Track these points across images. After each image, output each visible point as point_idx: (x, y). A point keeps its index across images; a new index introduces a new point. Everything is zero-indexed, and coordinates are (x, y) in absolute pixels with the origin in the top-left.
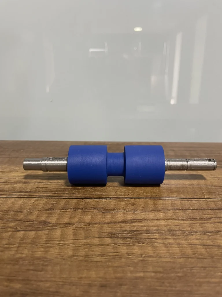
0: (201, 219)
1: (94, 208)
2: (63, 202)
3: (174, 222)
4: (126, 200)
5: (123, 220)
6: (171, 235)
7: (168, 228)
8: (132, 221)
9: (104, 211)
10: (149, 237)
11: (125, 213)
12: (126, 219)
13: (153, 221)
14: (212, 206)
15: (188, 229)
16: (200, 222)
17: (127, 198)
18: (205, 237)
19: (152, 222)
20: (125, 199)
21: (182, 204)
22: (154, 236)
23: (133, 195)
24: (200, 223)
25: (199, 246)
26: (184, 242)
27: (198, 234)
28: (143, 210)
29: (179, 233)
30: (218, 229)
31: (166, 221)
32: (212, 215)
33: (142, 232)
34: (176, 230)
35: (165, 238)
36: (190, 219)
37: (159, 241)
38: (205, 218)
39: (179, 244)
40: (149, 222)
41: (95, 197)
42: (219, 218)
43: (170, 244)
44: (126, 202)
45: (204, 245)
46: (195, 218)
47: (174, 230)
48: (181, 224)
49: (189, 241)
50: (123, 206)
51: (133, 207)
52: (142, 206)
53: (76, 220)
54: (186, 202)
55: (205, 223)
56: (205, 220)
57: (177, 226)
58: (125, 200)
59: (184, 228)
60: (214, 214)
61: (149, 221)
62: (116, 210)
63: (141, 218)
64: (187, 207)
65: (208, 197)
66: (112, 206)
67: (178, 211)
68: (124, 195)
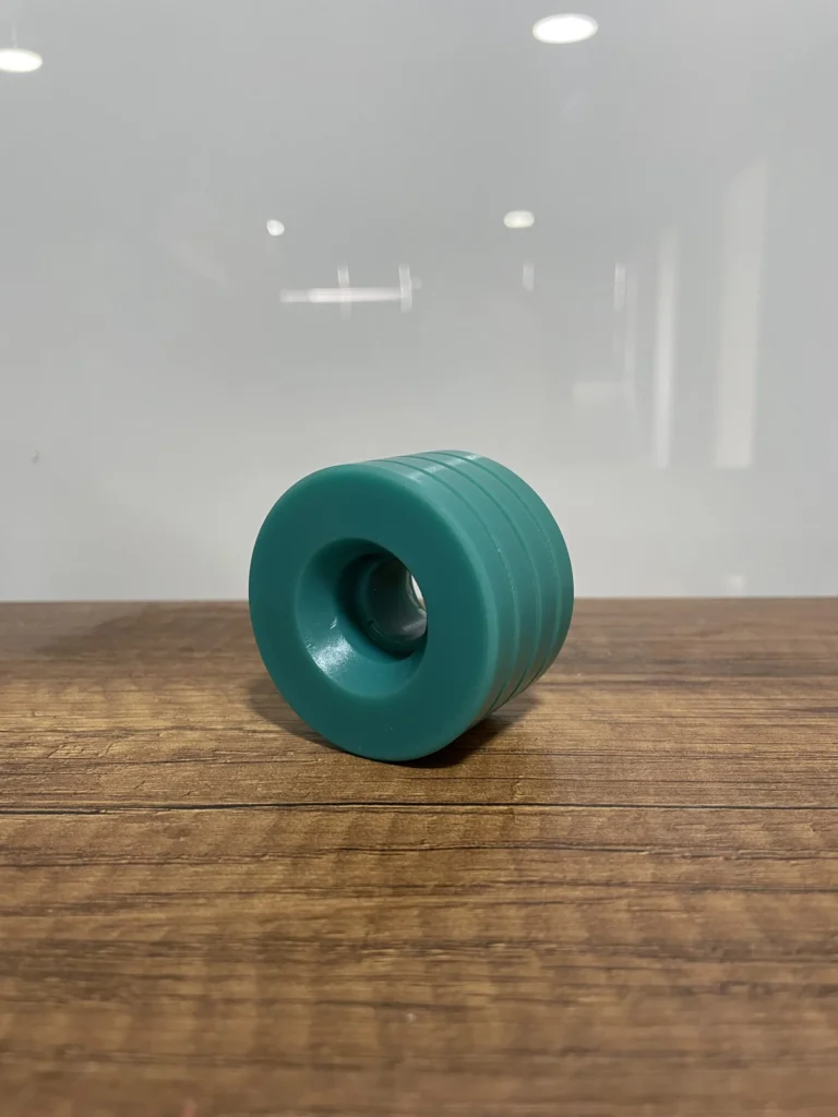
0: (440, 889)
3: (314, 905)
4: (161, 816)
5: (89, 897)
6: (265, 961)
7: (269, 927)
8: (125, 904)
9: (28, 863)
10: (155, 972)
11: (116, 870)
12: (105, 896)
13: (218, 901)
15: (358, 932)
16: (434, 900)
17: (170, 808)
19: (215, 906)
20: (160, 813)
21: (394, 830)
22: (179, 964)
23: (206, 795)
24: (426, 908)
25: (361, 1010)
26: (300, 991)
27: (390, 955)
28: (206, 855)
29: (304, 953)
30: (493, 933)
31: (279, 897)
32: (503, 873)
33: (135, 949)
34: (296, 939)
35: (225, 973)
36: (390, 891)
37: (185, 989)
38: (463, 886)
39: (273, 1001)
40: (202, 905)
41: (34, 807)
42: (525, 885)
43: (229, 1001)
44: (157, 824)
45: (387, 1005)
46: (419, 883)
47: (288, 939)
48: (339, 910)
49: (327, 988)
50: (128, 841)
51: (170, 842)
52: (209, 840)
54: (423, 816)
55: (448, 906)
56: (456, 894)
57: (312, 922)
58: (157, 818)
59: (339, 928)
60: (512, 867)
61: (201, 901)
62: (86, 858)
63: (172, 888)
64: (412, 839)
65: (526, 798)
66: (81, 843)
67: (360, 856)
68: (166, 798)
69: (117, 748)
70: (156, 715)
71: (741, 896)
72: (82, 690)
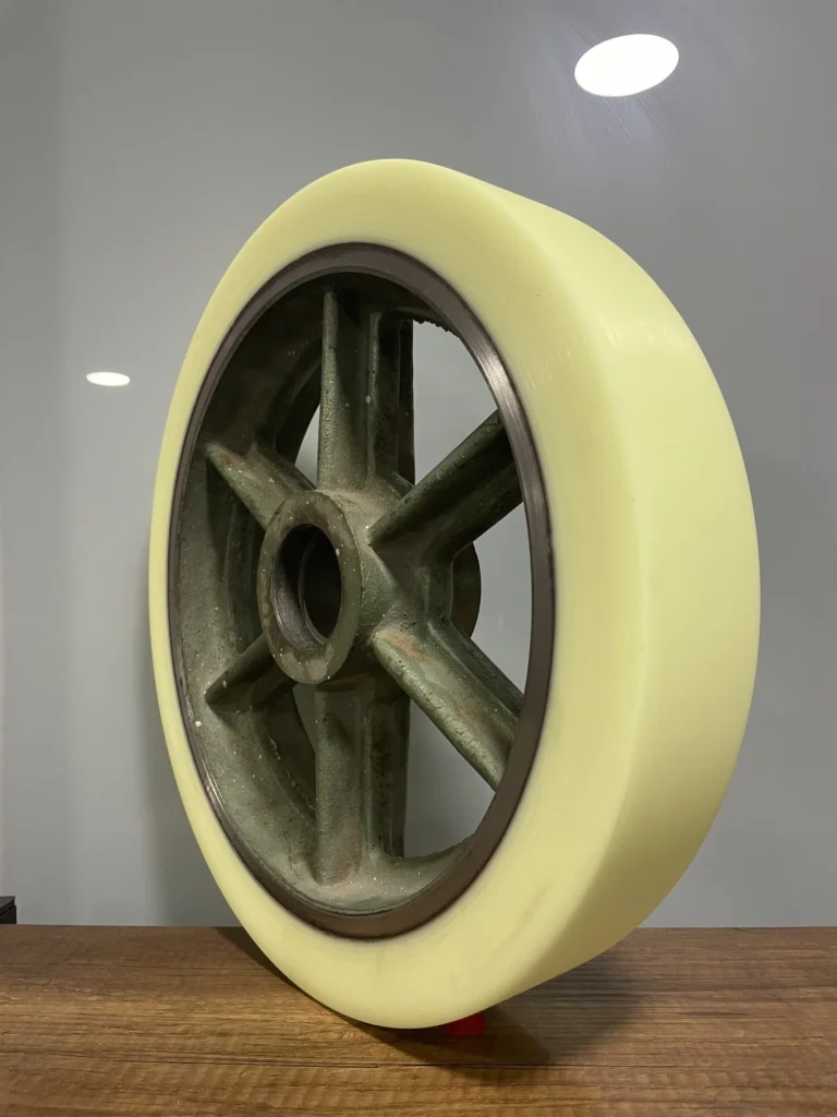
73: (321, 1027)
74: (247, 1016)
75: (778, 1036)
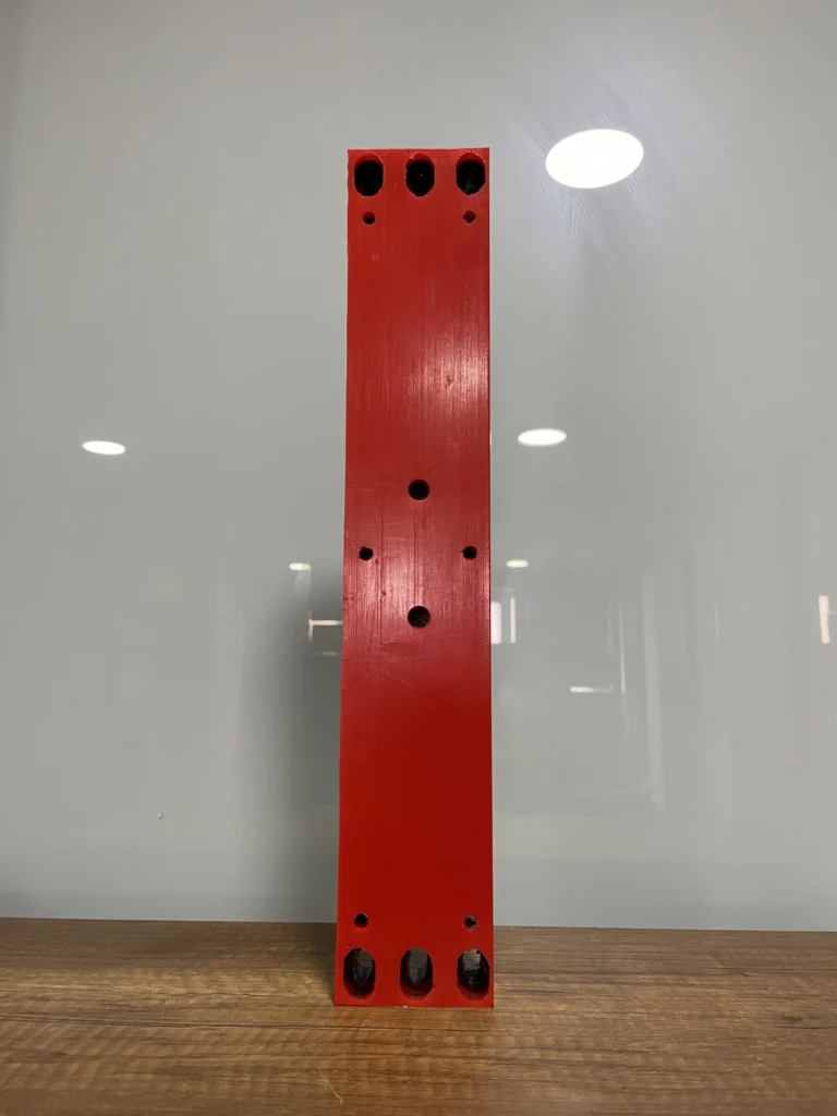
0: (320, 1054)
1: (149, 1039)
2: (99, 1029)
3: (272, 1058)
4: (214, 1029)
5: (190, 1054)
6: (254, 1072)
7: (256, 1064)
8: (203, 1056)
9: (164, 1043)
10: (216, 1074)
12: (195, 1054)
13: (238, 1056)
14: (359, 1038)
15: (287, 1066)
16: (316, 1057)
18: (305, 1075)
19: (236, 1058)
22: (224, 1073)
24: (313, 1059)
25: (284, 1085)
26: (265, 1080)
27: (297, 1072)
28: (233, 1042)
29: (268, 1071)
33: (208, 1068)
34: (265, 1067)
35: (240, 1075)
37: (226, 1079)
38: (329, 1054)
39: (255, 1082)
40: (231, 1057)
43: (241, 1082)
45: (292, 1084)
46: (313, 1052)
47: (262, 1067)
48: (282, 1060)
49: (274, 1079)
50: (201, 1037)
53: (112, 1052)
55: (322, 1059)
56: (326, 1056)
57: (271, 1063)
59: (281, 1065)
62: (185, 1042)
63: (220, 1052)
64: (315, 1038)
66: (183, 1036)
67: (293, 1044)
68: (215, 1021)
69: (192, 1001)
70: (208, 987)
71: (429, 1059)
72: (170, 974)
73: (145, 996)
74: (74, 986)
75: (598, 1010)
